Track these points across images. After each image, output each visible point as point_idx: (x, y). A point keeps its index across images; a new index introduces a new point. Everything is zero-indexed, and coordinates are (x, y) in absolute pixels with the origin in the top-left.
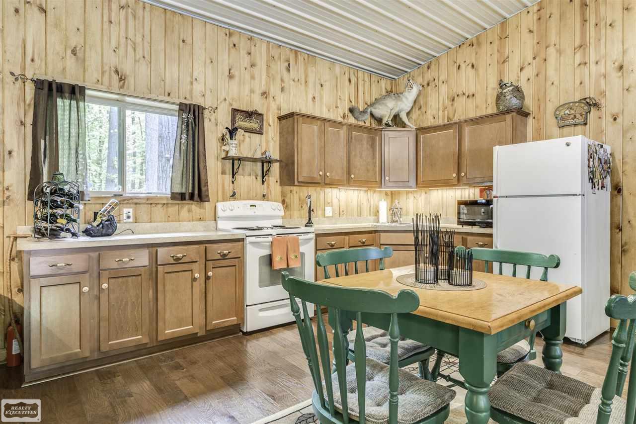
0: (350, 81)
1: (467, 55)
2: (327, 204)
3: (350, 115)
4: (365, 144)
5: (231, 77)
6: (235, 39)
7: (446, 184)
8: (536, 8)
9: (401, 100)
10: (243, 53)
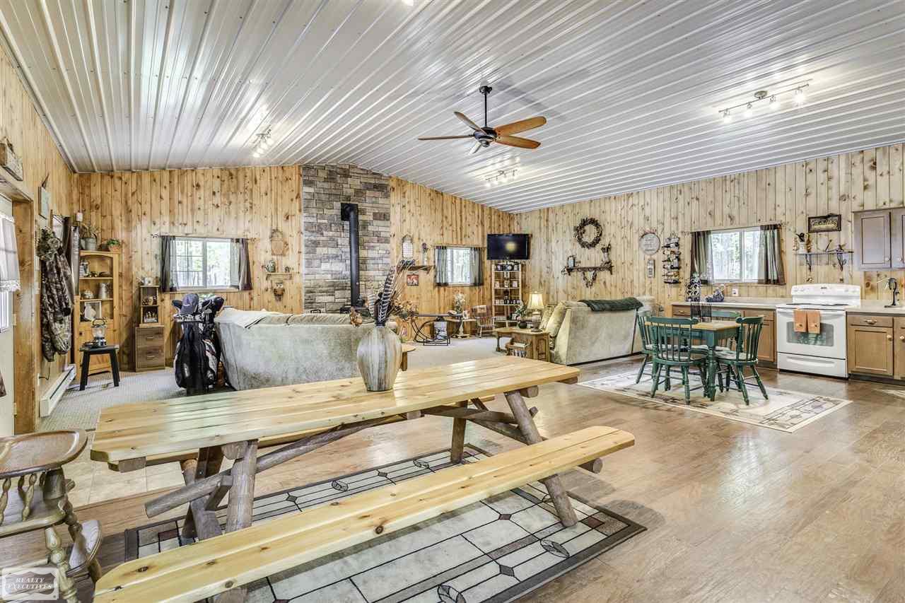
5: (808, 194)
10: (820, 172)
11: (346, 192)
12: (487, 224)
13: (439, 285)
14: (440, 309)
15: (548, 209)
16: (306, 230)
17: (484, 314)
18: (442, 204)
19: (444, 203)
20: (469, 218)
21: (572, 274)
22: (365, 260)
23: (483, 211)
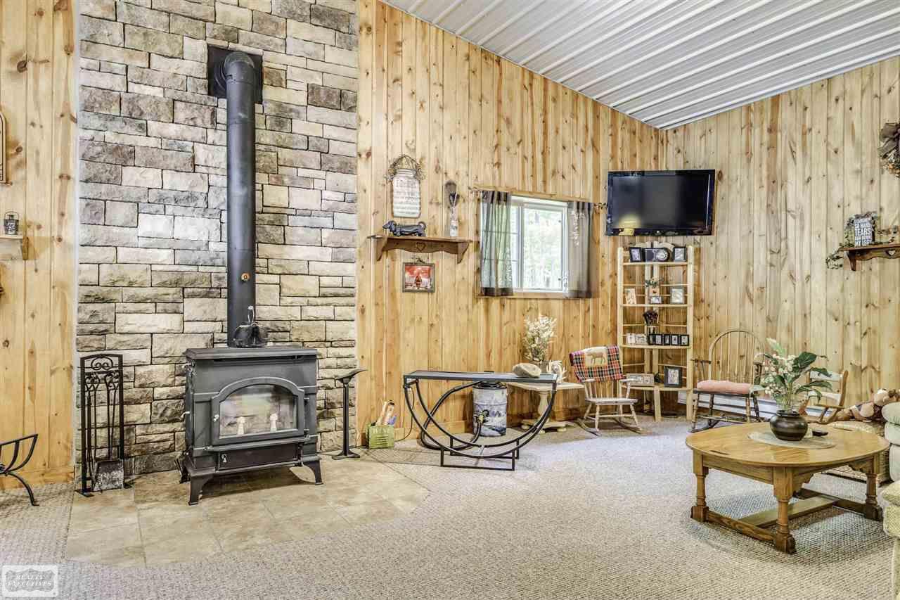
11: (226, 14)
12: (605, 144)
13: (488, 292)
14: (488, 356)
15: (776, 100)
16: (87, 108)
17: (600, 371)
18: (499, 89)
19: (505, 83)
20: (566, 131)
21: (862, 265)
22: (280, 217)
23: (597, 117)
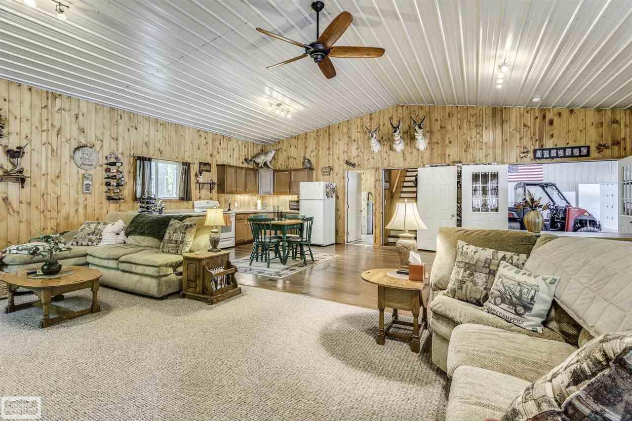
0: (245, 146)
1: (294, 142)
2: (235, 201)
3: (245, 162)
4: (253, 176)
5: (199, 149)
6: (200, 133)
7: (285, 193)
8: (316, 131)
9: (267, 156)
10: (203, 138)
